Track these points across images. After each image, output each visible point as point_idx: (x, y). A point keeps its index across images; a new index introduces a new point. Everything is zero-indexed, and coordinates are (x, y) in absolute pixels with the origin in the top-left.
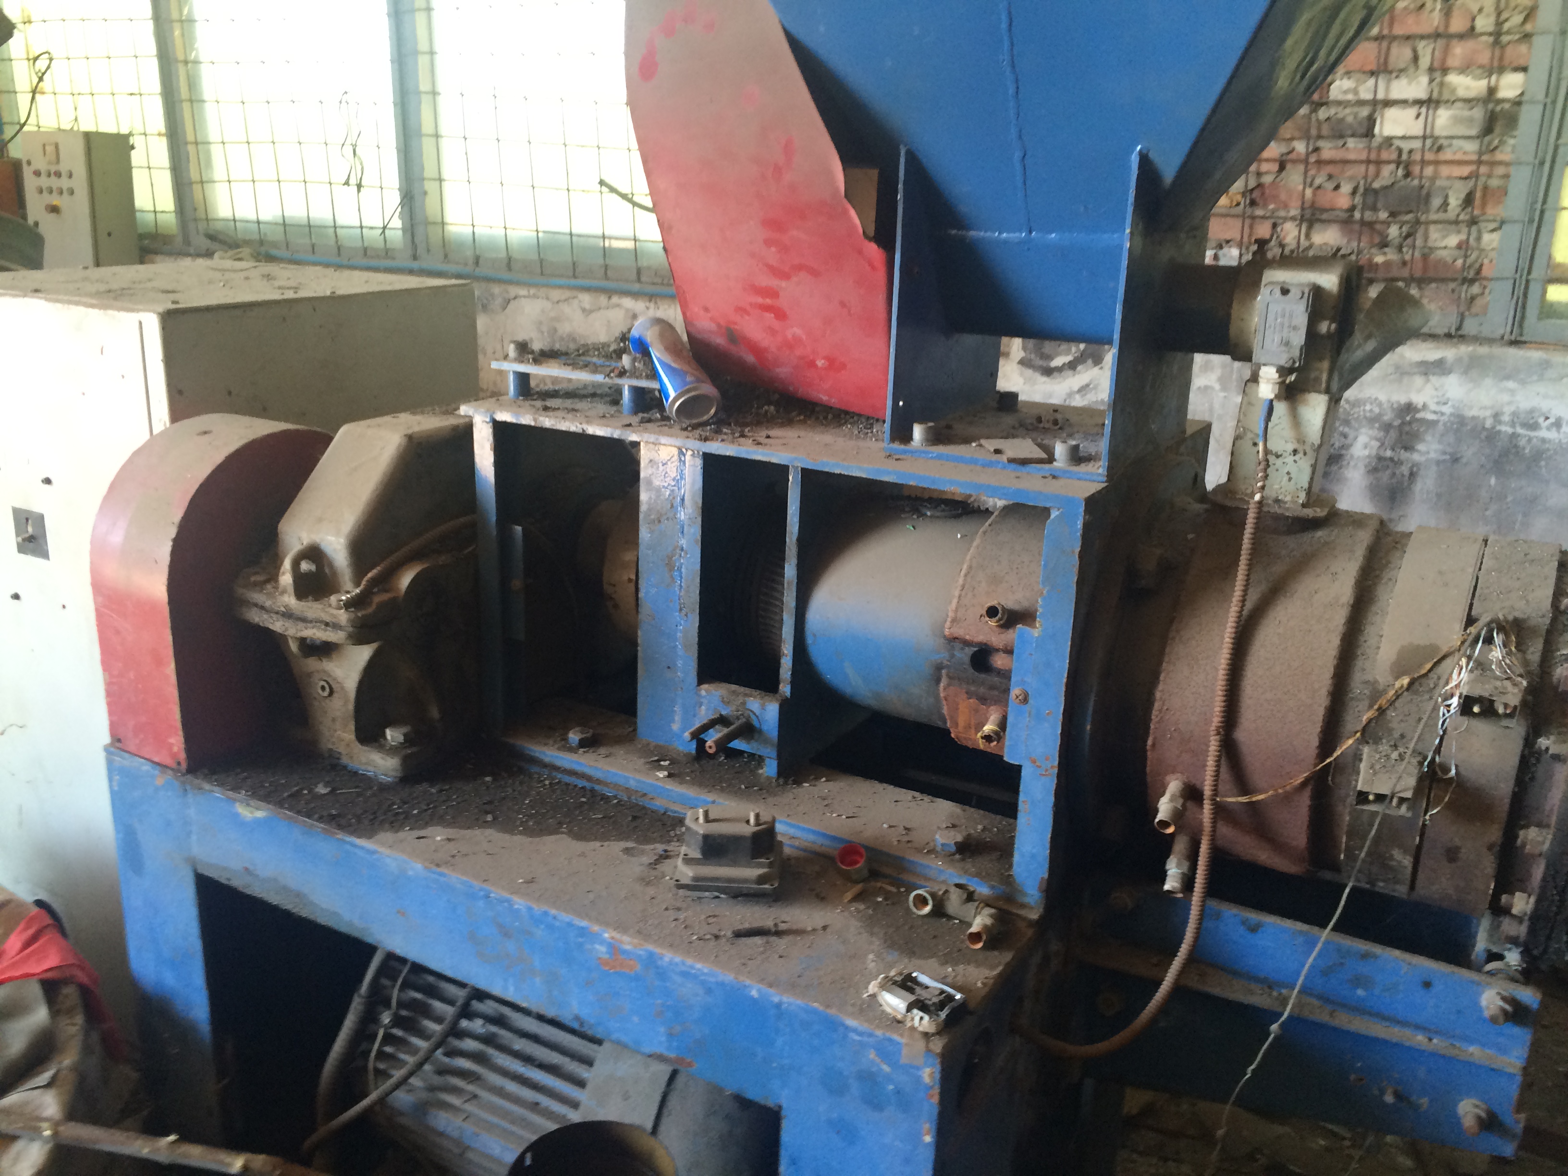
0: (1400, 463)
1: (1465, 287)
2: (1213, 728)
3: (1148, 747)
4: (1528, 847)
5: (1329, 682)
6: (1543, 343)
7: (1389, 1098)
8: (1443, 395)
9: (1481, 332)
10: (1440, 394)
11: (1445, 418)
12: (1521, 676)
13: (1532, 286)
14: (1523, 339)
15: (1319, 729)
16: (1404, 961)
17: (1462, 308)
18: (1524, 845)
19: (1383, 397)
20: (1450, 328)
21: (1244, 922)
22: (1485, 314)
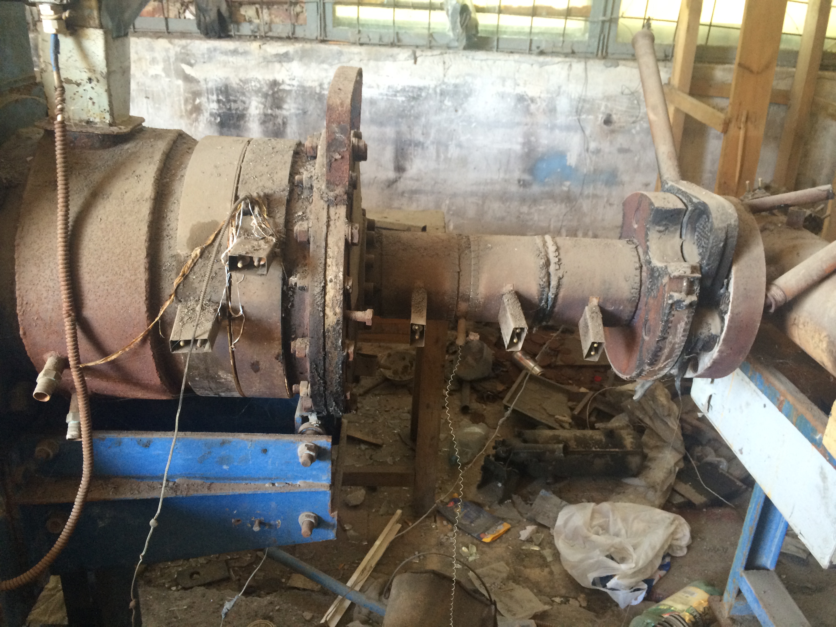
0: (276, 117)
1: (292, 8)
2: (64, 312)
3: (21, 336)
4: (297, 353)
5: (145, 261)
6: (337, 41)
7: (256, 528)
8: (292, 74)
9: (305, 35)
10: (290, 73)
11: (295, 88)
12: (272, 235)
13: (327, 5)
14: (328, 39)
15: (145, 298)
16: (247, 440)
17: (293, 21)
18: (295, 352)
19: (260, 78)
20: (288, 33)
21: (139, 442)
22: (306, 24)
